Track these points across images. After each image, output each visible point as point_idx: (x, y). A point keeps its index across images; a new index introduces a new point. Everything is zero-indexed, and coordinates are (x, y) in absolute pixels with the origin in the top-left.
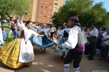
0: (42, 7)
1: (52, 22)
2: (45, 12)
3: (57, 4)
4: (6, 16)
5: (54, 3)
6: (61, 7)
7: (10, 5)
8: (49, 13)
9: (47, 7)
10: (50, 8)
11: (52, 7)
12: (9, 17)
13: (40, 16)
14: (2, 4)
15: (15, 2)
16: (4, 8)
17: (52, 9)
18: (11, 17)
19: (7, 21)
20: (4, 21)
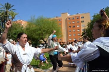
0: (70, 27)
1: (83, 39)
2: (74, 31)
3: (83, 21)
4: (41, 41)
5: (81, 21)
6: (89, 23)
7: (44, 31)
8: (78, 31)
9: (74, 27)
10: (78, 26)
11: (80, 25)
12: (44, 41)
13: (70, 35)
14: (37, 31)
15: (47, 27)
16: (40, 34)
17: (80, 27)
18: (45, 40)
19: (42, 45)
20: (40, 45)
